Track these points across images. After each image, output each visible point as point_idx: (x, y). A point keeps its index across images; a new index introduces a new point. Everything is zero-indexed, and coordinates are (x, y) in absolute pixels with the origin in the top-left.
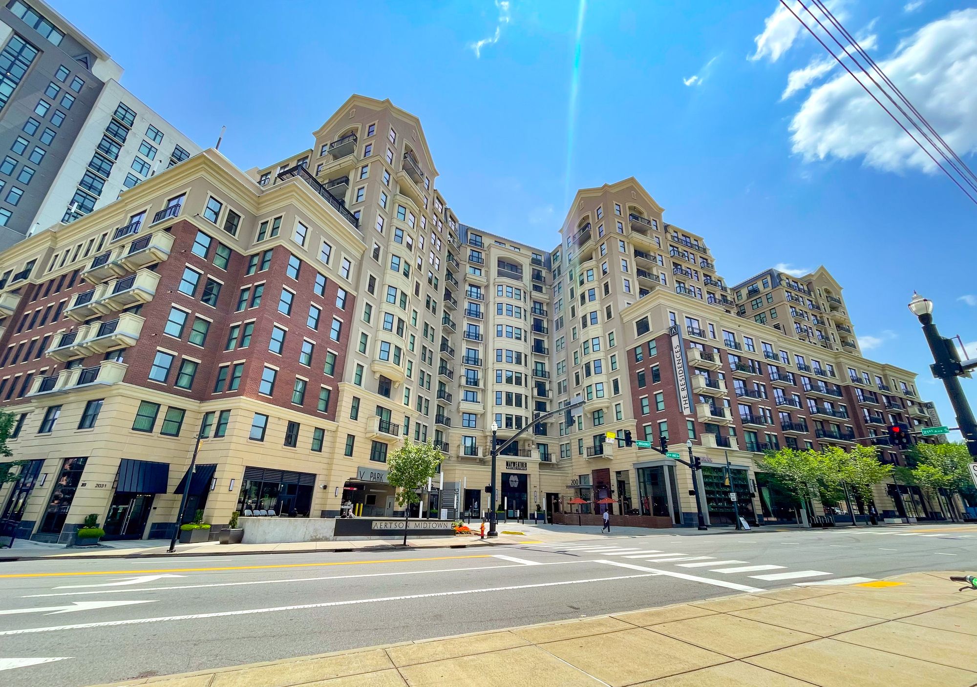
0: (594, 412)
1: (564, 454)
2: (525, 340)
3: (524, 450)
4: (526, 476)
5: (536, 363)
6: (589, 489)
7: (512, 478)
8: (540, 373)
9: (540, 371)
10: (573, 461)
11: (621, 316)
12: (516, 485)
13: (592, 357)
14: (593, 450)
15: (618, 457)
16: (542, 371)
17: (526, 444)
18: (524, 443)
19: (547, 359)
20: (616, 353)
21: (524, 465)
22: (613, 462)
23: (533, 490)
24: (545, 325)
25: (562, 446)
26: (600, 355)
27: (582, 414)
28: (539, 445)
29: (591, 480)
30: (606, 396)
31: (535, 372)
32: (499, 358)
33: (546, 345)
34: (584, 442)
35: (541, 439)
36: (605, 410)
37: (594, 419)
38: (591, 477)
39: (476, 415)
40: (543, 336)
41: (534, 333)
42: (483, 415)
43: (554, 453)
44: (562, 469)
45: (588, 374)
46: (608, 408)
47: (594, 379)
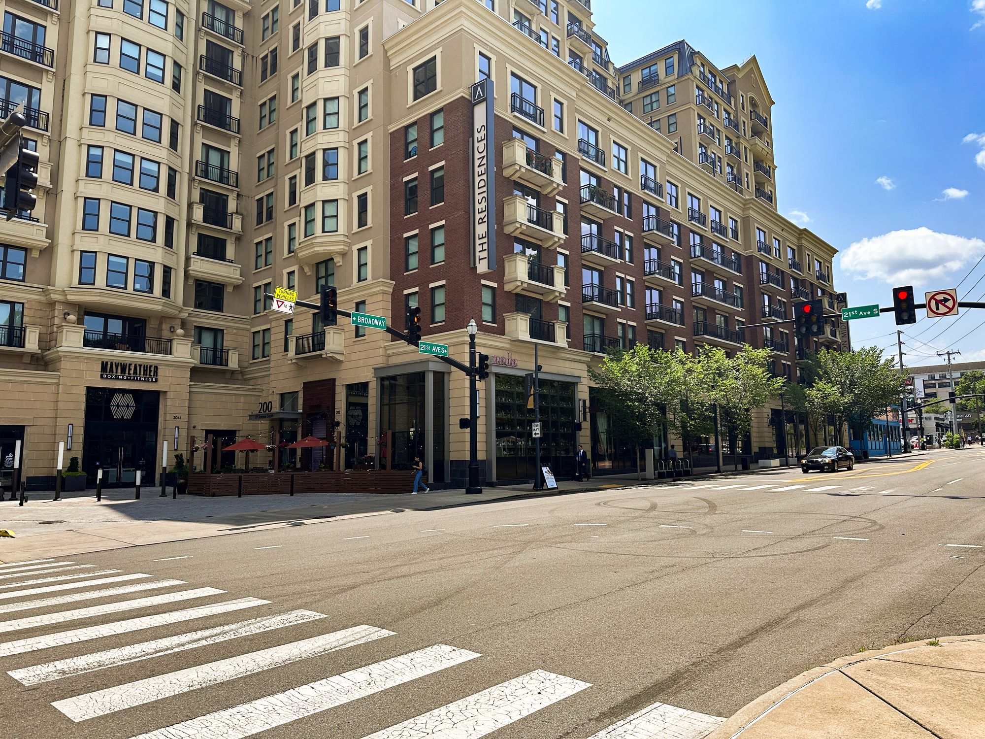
0: (318, 264)
1: (258, 352)
2: (176, 87)
3: (159, 340)
4: (157, 394)
5: (207, 148)
6: (296, 420)
7: (117, 399)
8: (214, 172)
9: (214, 167)
10: (272, 364)
11: (386, 52)
12: (128, 414)
13: (322, 140)
14: (309, 343)
15: (354, 357)
16: (222, 169)
17: (166, 327)
18: (161, 323)
19: (234, 143)
20: (369, 136)
21: (151, 372)
22: (344, 366)
23: (171, 424)
24: (237, 63)
25: (257, 336)
26: (336, 139)
27: (295, 268)
28: (200, 330)
29: (301, 401)
30: (341, 230)
31: (203, 169)
32: (97, 117)
33: (235, 111)
34: (295, 325)
35: (208, 318)
36: (338, 260)
37: (318, 279)
38: (301, 395)
39: (25, 249)
40: (230, 90)
41: (206, 76)
42: (48, 252)
43: (235, 349)
44: (252, 382)
45: (310, 179)
46: (344, 255)
47: (323, 191)
